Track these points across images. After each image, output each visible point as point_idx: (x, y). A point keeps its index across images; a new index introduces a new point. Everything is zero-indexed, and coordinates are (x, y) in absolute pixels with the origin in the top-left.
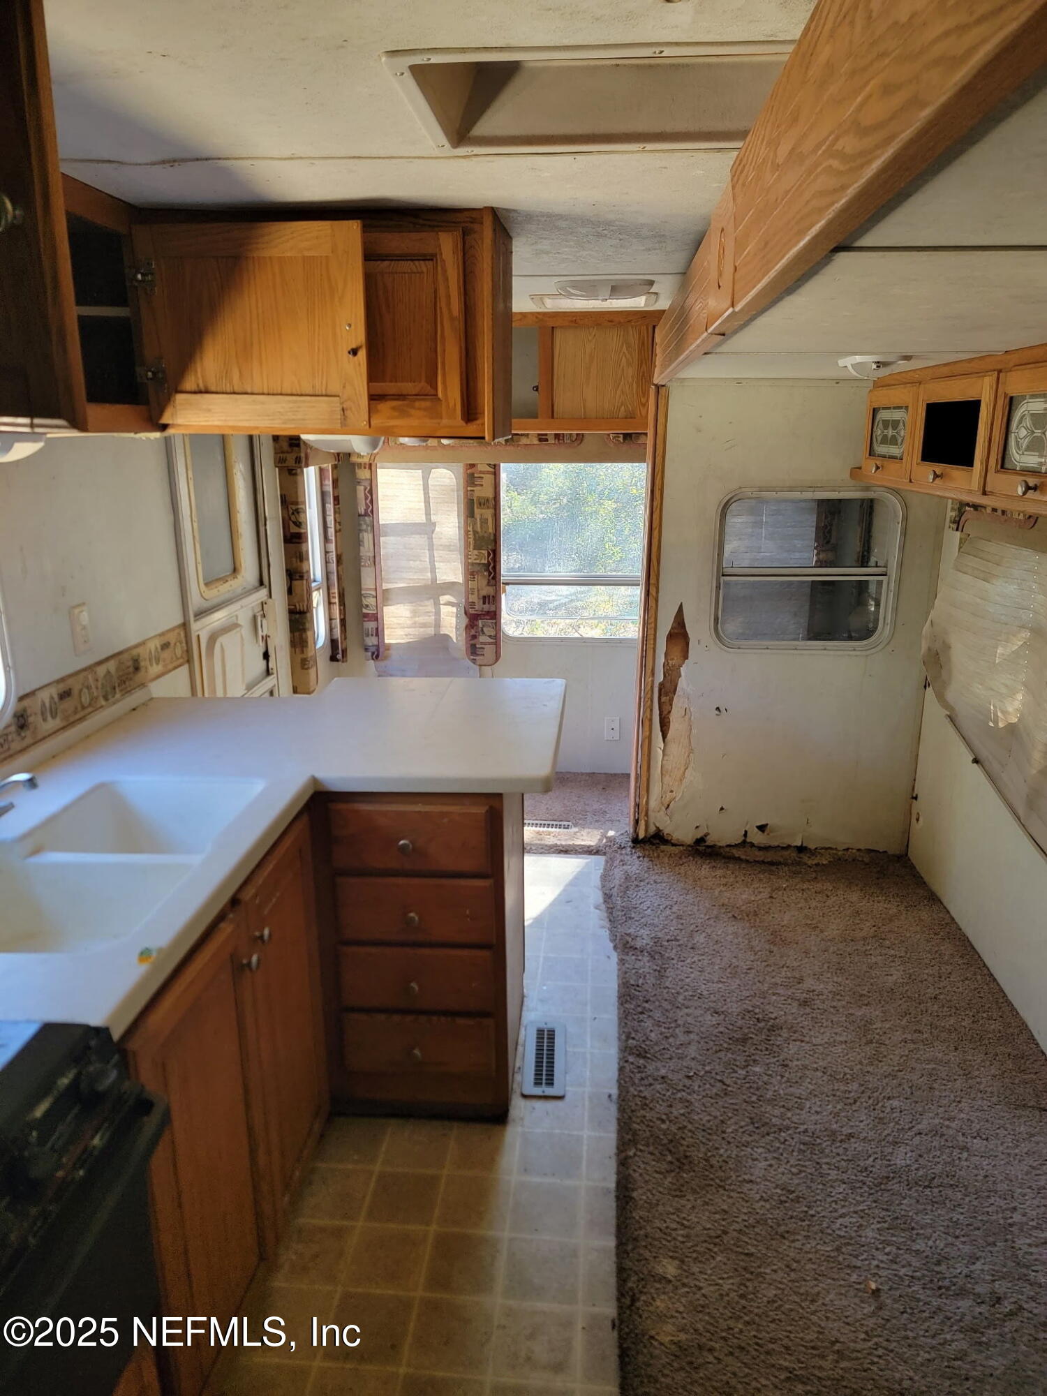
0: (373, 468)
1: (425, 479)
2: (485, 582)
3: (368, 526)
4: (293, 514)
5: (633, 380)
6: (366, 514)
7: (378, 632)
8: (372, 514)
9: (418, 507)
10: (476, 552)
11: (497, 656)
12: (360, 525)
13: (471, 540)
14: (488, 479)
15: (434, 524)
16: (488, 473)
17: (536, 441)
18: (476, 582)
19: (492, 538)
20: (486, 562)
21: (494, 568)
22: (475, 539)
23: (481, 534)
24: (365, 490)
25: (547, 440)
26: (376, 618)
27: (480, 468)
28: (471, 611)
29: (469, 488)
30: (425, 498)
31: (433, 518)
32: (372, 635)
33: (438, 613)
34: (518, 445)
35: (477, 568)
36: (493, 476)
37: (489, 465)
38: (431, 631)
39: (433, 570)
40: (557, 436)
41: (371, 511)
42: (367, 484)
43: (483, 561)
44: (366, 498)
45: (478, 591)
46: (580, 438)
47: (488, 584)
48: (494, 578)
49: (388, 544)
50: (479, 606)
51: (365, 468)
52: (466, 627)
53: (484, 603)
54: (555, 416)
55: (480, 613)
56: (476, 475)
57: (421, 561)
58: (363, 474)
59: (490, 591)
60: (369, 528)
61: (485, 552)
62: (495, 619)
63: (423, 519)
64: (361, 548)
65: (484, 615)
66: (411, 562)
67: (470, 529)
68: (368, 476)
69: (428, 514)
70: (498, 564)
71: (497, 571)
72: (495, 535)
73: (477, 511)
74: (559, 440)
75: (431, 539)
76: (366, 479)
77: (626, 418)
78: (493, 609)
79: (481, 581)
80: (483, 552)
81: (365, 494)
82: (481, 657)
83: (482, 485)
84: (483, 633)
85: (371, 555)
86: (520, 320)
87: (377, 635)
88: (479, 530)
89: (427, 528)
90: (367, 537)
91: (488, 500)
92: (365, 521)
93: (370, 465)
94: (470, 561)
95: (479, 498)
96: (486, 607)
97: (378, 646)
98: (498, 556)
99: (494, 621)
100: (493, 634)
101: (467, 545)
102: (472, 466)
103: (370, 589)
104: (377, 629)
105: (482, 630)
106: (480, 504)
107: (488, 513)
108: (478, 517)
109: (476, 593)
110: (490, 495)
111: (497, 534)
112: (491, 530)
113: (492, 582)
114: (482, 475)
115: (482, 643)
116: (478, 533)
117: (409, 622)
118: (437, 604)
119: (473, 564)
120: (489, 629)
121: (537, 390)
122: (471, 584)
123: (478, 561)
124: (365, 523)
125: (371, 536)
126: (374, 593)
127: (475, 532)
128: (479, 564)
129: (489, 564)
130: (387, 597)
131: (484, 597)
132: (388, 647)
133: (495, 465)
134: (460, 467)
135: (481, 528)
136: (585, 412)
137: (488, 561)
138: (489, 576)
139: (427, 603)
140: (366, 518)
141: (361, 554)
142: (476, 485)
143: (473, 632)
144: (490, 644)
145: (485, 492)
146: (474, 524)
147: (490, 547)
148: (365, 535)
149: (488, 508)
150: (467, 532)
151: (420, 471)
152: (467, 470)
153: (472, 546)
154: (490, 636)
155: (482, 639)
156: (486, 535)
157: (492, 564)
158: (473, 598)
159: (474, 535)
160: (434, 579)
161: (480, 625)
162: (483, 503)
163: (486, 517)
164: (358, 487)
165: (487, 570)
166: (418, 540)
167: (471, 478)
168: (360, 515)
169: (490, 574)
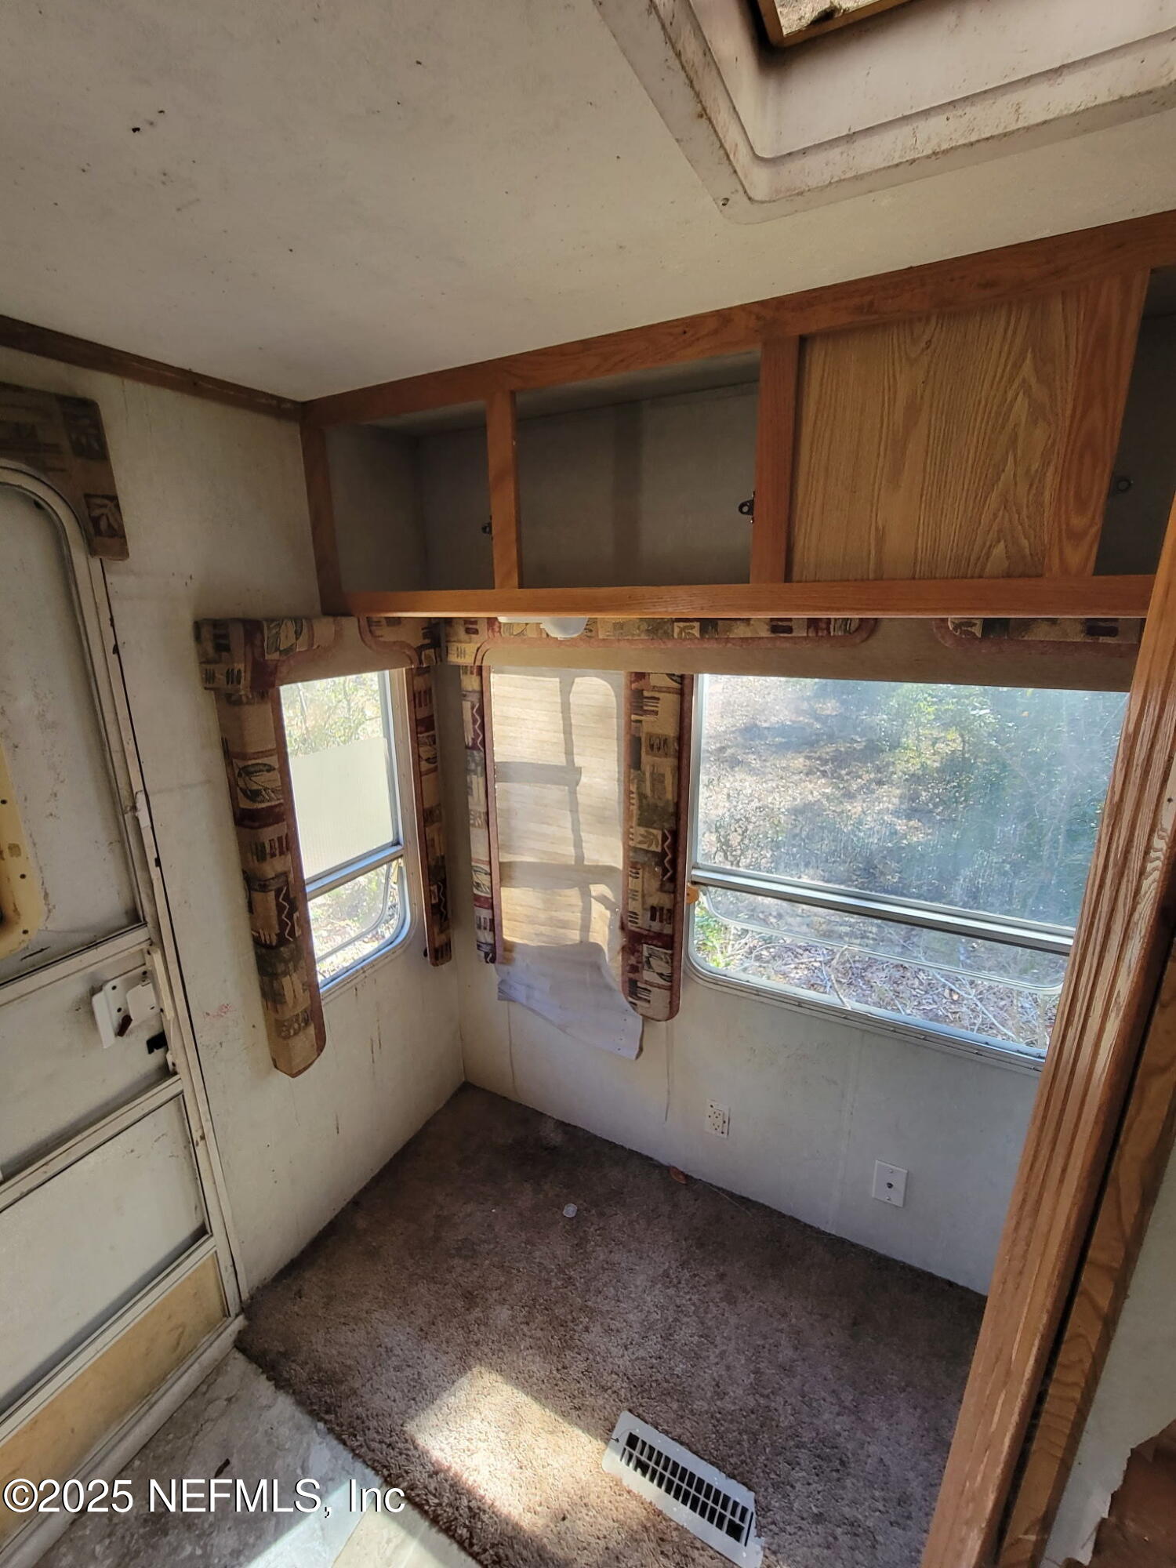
0: (484, 674)
1: (565, 691)
2: (656, 884)
3: (477, 765)
4: (240, 775)
5: (1046, 464)
6: (474, 747)
7: (494, 926)
8: (484, 747)
9: (555, 740)
10: (642, 830)
11: (673, 1010)
12: (468, 762)
13: (634, 808)
14: (668, 703)
15: (579, 771)
16: (668, 690)
17: (764, 632)
18: (640, 880)
19: (671, 809)
20: (659, 850)
21: (674, 863)
22: (640, 807)
23: (651, 801)
24: (473, 708)
25: (790, 630)
26: (491, 904)
27: (654, 680)
28: (631, 926)
29: (633, 717)
30: (564, 725)
31: (579, 761)
32: (485, 928)
33: (587, 911)
34: (728, 640)
35: (642, 858)
36: (675, 698)
37: (670, 676)
38: (575, 936)
39: (578, 844)
40: (813, 623)
41: (482, 742)
42: (475, 698)
43: (653, 848)
44: (474, 722)
45: (643, 896)
46: (869, 628)
47: (662, 889)
48: (673, 879)
49: (511, 796)
50: (644, 922)
51: (472, 673)
52: (623, 948)
53: (653, 918)
54: (796, 575)
55: (646, 933)
56: (646, 694)
57: (559, 826)
58: (470, 683)
59: (665, 900)
60: (479, 769)
61: (658, 833)
62: (672, 948)
63: (561, 760)
64: (470, 798)
65: (652, 938)
66: (545, 826)
67: (633, 788)
68: (476, 687)
69: (569, 753)
70: (681, 856)
71: (680, 868)
72: (677, 805)
73: (645, 758)
74: (817, 630)
75: (573, 793)
76: (474, 691)
77: (1008, 575)
78: (667, 930)
79: (650, 882)
80: (655, 831)
81: (473, 715)
82: (646, 1005)
83: (656, 713)
84: (650, 967)
85: (483, 809)
86: (716, 332)
87: (492, 929)
88: (648, 792)
89: (568, 775)
90: (476, 782)
91: (665, 741)
92: (472, 756)
93: (480, 668)
94: (631, 843)
95: (650, 736)
96: (656, 926)
97: (493, 946)
98: (681, 841)
99: (669, 952)
100: (666, 971)
101: (628, 815)
102: (640, 676)
103: (483, 862)
104: (492, 921)
105: (648, 962)
106: (652, 746)
107: (667, 765)
108: (647, 768)
109: (639, 898)
110: (670, 730)
111: (682, 805)
112: (670, 795)
113: (669, 886)
114: (657, 695)
115: (646, 982)
116: (646, 797)
117: (542, 916)
118: (586, 895)
119: (636, 850)
120: (660, 962)
121: (750, 512)
122: (633, 883)
123: (644, 846)
124: (474, 761)
125: (481, 780)
126: (487, 868)
127: (642, 796)
128: (647, 852)
129: (664, 854)
130: (506, 874)
131: (653, 909)
132: (509, 947)
133: (682, 677)
134: (621, 677)
135: (653, 791)
136: (880, 563)
137: (663, 849)
138: (663, 876)
139: (568, 892)
140: (475, 752)
141: (470, 807)
142: (646, 712)
143: (633, 960)
144: (659, 987)
145: (663, 724)
146: (641, 781)
147: (666, 825)
148: (474, 777)
149: (666, 755)
150: (628, 793)
151: (558, 680)
152: (631, 682)
153: (635, 819)
154: (661, 975)
155: (647, 975)
156: (661, 804)
157: (670, 856)
158: (635, 906)
159: (640, 800)
160: (580, 858)
161: (646, 954)
162: (658, 745)
163: (661, 771)
164: (464, 702)
165: (660, 863)
166: (555, 793)
167: (638, 699)
168: (467, 747)
169: (665, 871)
